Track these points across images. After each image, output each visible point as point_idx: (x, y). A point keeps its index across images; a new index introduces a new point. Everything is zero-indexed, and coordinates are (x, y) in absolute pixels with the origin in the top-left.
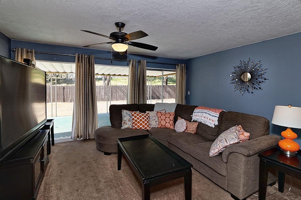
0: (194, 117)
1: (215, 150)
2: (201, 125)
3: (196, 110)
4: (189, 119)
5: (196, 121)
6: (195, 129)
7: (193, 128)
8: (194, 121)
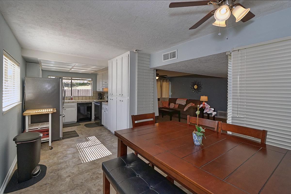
0: (177, 103)
1: (185, 110)
2: (180, 105)
3: (177, 100)
4: (175, 103)
5: (178, 104)
6: (178, 107)
7: (177, 106)
8: (177, 104)
